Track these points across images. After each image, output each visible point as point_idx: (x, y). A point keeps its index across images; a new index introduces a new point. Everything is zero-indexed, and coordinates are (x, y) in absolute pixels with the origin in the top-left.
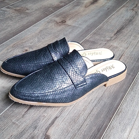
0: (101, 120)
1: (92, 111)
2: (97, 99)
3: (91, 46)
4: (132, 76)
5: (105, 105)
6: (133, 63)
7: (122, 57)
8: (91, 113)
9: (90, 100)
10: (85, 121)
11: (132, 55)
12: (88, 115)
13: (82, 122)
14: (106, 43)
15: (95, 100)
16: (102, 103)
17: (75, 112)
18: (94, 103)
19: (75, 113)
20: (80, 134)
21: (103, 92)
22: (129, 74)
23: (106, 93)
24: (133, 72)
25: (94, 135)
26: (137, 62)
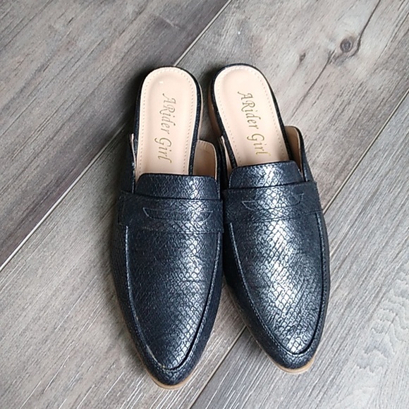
0: (71, 159)
1: (57, 133)
2: (79, 101)
4: (188, 35)
5: (91, 117)
8: (55, 138)
9: (62, 101)
10: (35, 158)
12: (45, 142)
13: (28, 160)
15: (74, 102)
16: (87, 112)
17: (19, 130)
18: (67, 113)
19: (18, 134)
20: (16, 188)
21: (98, 82)
22: (183, 28)
23: (105, 85)
24: (195, 21)
25: (46, 194)
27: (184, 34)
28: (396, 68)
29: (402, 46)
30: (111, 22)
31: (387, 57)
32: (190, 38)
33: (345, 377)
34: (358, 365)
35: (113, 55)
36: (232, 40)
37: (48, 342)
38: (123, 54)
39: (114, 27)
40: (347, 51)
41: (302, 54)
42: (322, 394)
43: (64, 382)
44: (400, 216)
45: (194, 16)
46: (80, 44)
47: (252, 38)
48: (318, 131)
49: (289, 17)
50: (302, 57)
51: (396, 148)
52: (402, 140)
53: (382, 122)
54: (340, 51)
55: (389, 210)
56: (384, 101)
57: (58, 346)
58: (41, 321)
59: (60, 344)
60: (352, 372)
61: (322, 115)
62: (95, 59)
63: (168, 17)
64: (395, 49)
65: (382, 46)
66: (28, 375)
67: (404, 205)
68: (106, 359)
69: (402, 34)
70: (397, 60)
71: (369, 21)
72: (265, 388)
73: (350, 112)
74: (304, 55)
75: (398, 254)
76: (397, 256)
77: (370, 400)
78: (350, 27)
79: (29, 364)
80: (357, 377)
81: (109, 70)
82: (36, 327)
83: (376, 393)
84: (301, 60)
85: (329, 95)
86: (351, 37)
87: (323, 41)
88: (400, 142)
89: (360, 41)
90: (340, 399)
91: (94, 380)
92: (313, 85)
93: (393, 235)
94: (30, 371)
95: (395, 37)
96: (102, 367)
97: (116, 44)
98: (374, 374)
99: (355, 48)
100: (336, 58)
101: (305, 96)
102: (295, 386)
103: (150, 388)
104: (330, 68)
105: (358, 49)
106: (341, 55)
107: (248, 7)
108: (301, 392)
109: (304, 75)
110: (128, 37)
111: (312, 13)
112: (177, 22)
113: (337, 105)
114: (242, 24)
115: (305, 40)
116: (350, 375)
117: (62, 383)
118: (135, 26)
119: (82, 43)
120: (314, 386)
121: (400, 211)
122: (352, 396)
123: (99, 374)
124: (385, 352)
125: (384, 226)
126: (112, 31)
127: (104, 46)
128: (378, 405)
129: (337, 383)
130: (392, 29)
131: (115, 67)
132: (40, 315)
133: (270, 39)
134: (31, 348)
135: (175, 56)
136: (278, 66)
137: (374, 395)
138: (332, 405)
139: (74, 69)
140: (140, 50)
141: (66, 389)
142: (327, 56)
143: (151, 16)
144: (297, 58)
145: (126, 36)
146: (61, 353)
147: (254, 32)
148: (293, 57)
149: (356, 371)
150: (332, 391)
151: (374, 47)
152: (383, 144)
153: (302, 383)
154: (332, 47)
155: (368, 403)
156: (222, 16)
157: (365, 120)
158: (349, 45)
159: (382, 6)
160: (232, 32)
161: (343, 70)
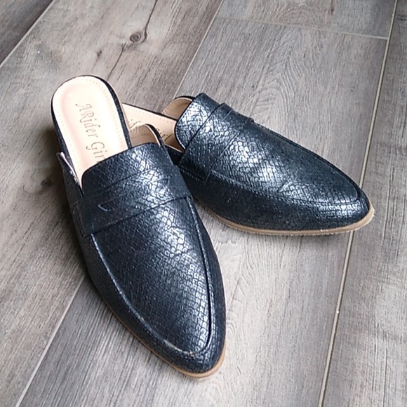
6: (3, 34)
11: (9, 13)
26: (14, 30)
28: (182, 40)
29: (182, 27)
31: (172, 36)
34: (219, 242)
36: (34, 58)
40: (137, 41)
41: (99, 51)
47: (51, 53)
48: (128, 94)
49: (80, 33)
50: (99, 54)
52: (203, 81)
53: (182, 75)
54: (131, 42)
56: (179, 62)
61: (129, 83)
64: (177, 30)
65: (165, 31)
69: (179, 20)
70: (181, 36)
71: (149, 19)
73: (153, 76)
74: (101, 52)
77: (239, 265)
78: (136, 26)
83: (244, 258)
85: (130, 70)
86: (138, 33)
87: (114, 40)
89: (146, 32)
92: (114, 67)
95: (175, 23)
98: (237, 244)
99: (143, 37)
100: (129, 47)
101: (110, 76)
103: (11, 324)
104: (125, 55)
105: (146, 38)
106: (132, 44)
107: (42, 35)
109: (104, 63)
111: (99, 27)
113: (139, 74)
114: (39, 47)
115: (98, 43)
128: (249, 267)
130: (170, 20)
133: (67, 50)
136: (79, 64)
137: (242, 260)
142: (121, 48)
144: (95, 55)
147: (52, 48)
148: (91, 55)
151: (158, 33)
152: (188, 87)
154: (123, 42)
155: (239, 268)
156: (21, 46)
157: (167, 77)
158: (138, 37)
159: (158, 9)
160: (32, 53)
161: (137, 52)
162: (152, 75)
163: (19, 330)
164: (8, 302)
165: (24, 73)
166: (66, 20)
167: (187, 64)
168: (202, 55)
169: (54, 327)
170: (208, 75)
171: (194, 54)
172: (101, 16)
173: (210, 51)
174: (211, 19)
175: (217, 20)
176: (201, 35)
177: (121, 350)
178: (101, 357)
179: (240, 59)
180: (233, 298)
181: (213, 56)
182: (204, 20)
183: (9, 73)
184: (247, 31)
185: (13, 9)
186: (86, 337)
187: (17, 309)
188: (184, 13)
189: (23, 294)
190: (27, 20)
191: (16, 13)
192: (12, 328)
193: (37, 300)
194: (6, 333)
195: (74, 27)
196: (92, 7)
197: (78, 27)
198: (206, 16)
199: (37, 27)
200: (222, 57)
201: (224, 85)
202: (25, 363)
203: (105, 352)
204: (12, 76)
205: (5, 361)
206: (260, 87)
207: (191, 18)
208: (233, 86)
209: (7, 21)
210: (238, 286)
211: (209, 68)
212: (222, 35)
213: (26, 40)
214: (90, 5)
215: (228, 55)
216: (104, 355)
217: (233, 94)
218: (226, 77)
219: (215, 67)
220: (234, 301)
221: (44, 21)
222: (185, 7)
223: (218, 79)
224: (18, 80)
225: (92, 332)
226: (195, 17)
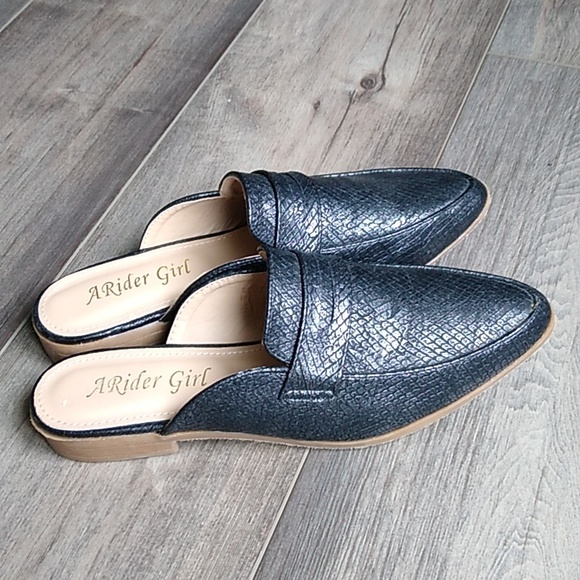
0: (34, 271)
1: (10, 247)
2: (35, 210)
3: (47, 26)
4: (165, 116)
5: (54, 222)
6: (177, 71)
7: (146, 56)
8: (7, 255)
9: (11, 215)
11: (184, 40)
14: (101, 10)
15: (27, 213)
16: (48, 218)
18: (20, 225)
21: (56, 185)
22: (156, 112)
23: (67, 186)
24: (171, 102)
25: (5, 316)
26: (192, 66)
27: (159, 117)
28: (438, 89)
29: (437, 68)
30: (62, 126)
31: (422, 82)
32: (168, 119)
33: (497, 426)
34: (510, 407)
35: (71, 155)
36: (222, 109)
37: (38, 492)
38: (84, 152)
39: (66, 130)
40: (371, 88)
41: (316, 102)
42: (470, 455)
43: (71, 537)
44: (502, 227)
45: (168, 97)
46: (24, 155)
47: (247, 102)
49: (288, 73)
50: (317, 106)
51: (469, 162)
52: (473, 153)
53: (440, 141)
54: (362, 90)
55: (485, 225)
56: (436, 122)
57: (54, 493)
58: (23, 468)
59: (56, 490)
60: (505, 416)
61: (362, 152)
62: (48, 165)
63: (134, 106)
64: (430, 73)
65: (412, 74)
66: (13, 543)
67: (502, 215)
68: (132, 491)
69: (432, 59)
70: (436, 82)
71: (388, 55)
72: (383, 469)
73: (397, 142)
74: (319, 103)
75: (516, 267)
76: (515, 271)
77: (544, 445)
78: (369, 65)
79: (12, 528)
80: (515, 422)
81: (69, 171)
82: (17, 477)
83: (550, 434)
84: (316, 108)
85: (363, 132)
86: (371, 75)
87: (338, 86)
88: (472, 155)
89: (383, 75)
90: (499, 455)
91: (118, 524)
92: (339, 127)
93: (501, 249)
94: (16, 537)
95: (426, 62)
96: (127, 504)
97: (72, 145)
98: (537, 412)
99: (380, 83)
100: (360, 97)
101: (333, 140)
102: (428, 455)
103: (209, 513)
104: (355, 108)
105: (384, 83)
106: (365, 93)
107: (234, 75)
108: (440, 461)
109: (324, 121)
110: (87, 134)
111: (314, 64)
112: (147, 108)
113: (377, 138)
114: (230, 93)
115: (315, 89)
116: (503, 422)
117: (69, 541)
118: (95, 122)
119: (28, 153)
120: (456, 449)
121: (499, 222)
122: (516, 447)
123: (125, 514)
124: (542, 381)
125: (486, 243)
126: (65, 133)
127: (57, 151)
128: (559, 449)
129: (488, 435)
130: (419, 56)
131: (77, 166)
132: (20, 460)
133: (270, 99)
134: (13, 506)
135: (154, 138)
136: (289, 120)
137: (548, 438)
138: (490, 466)
139: (22, 179)
140: (105, 144)
141: (77, 547)
142: (348, 97)
143: (112, 110)
144: (311, 107)
145: (85, 134)
146: (61, 501)
147: (248, 95)
148: (305, 107)
149: (511, 415)
150: (485, 448)
151: (402, 77)
152: (451, 161)
153: (437, 448)
154: (351, 88)
155: (543, 450)
156: (203, 90)
157: (418, 145)
158: (372, 81)
159: (399, 40)
160: (221, 102)
161: (372, 106)
162: (395, 142)
163: (220, 523)
164: (202, 479)
165: (210, 131)
166: (266, 53)
167: (447, 126)
168: (468, 112)
169: (270, 522)
170: (480, 143)
171: (457, 109)
172: (316, 49)
173: (481, 106)
174: (480, 57)
175: (489, 59)
176: (466, 82)
177: (371, 565)
178: (341, 575)
179: (527, 121)
180: (537, 497)
181: (486, 115)
182: (470, 57)
183: (188, 130)
184: (535, 77)
185: (189, 35)
186: (318, 541)
187: (217, 491)
188: (438, 47)
189: (223, 468)
190: (211, 51)
191: (195, 40)
192: (210, 519)
193: (244, 478)
194: (201, 526)
195: (279, 63)
196: (303, 34)
197: (284, 65)
198: (472, 53)
199: (225, 63)
200: (500, 117)
201: (504, 160)
202: (231, 574)
203: (347, 567)
204: (192, 136)
205: (204, 569)
206: (560, 166)
207: (451, 55)
208: (518, 162)
209: (181, 53)
210: (544, 479)
211: (481, 132)
212: (498, 83)
213: (210, 81)
214: (299, 31)
215: (509, 114)
216: (345, 572)
217: (520, 174)
218: (506, 147)
219: (490, 133)
220: (539, 502)
221: (235, 54)
222: (440, 38)
223: (495, 150)
224: (202, 142)
225: (327, 534)
226: (455, 53)
